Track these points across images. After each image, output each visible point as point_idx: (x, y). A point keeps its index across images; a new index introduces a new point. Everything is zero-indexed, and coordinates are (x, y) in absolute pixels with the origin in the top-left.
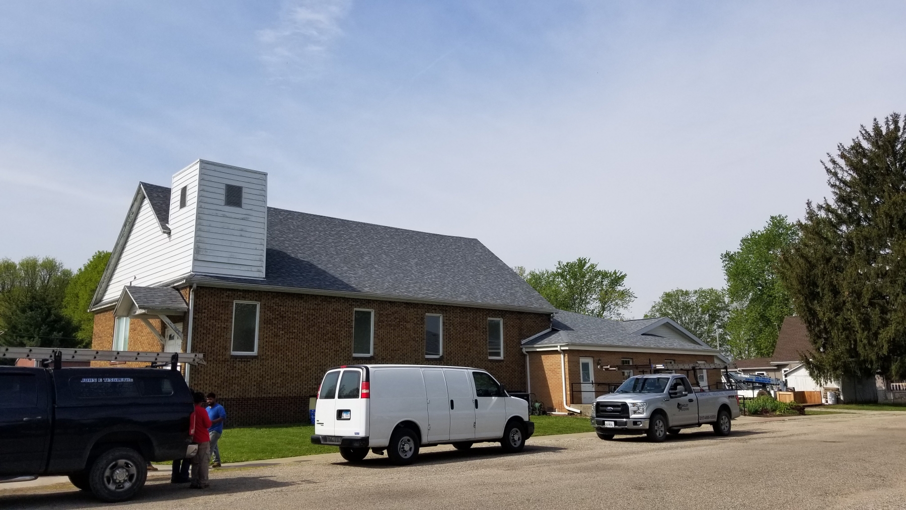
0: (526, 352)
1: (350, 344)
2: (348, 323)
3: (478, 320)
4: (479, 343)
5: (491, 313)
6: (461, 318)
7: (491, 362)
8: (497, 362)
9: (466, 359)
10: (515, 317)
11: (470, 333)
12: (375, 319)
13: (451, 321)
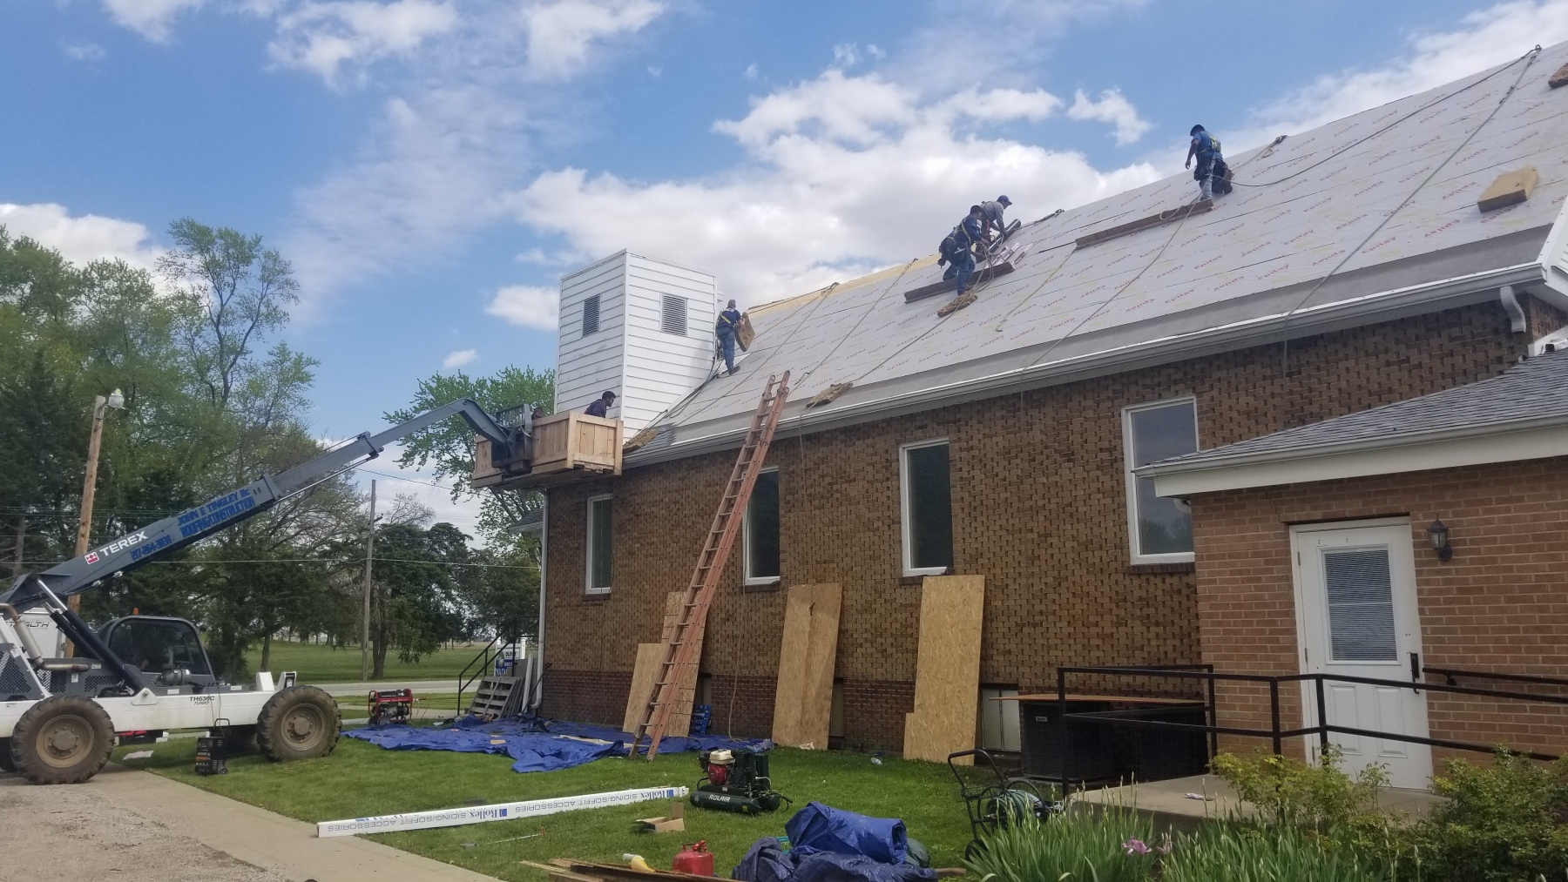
1: (735, 556)
3: (1076, 426)
4: (1085, 509)
5: (1137, 384)
6: (1008, 433)
7: (1139, 575)
8: (1171, 575)
9: (1036, 570)
10: (1268, 372)
11: (1045, 480)
12: (781, 488)
13: (976, 453)
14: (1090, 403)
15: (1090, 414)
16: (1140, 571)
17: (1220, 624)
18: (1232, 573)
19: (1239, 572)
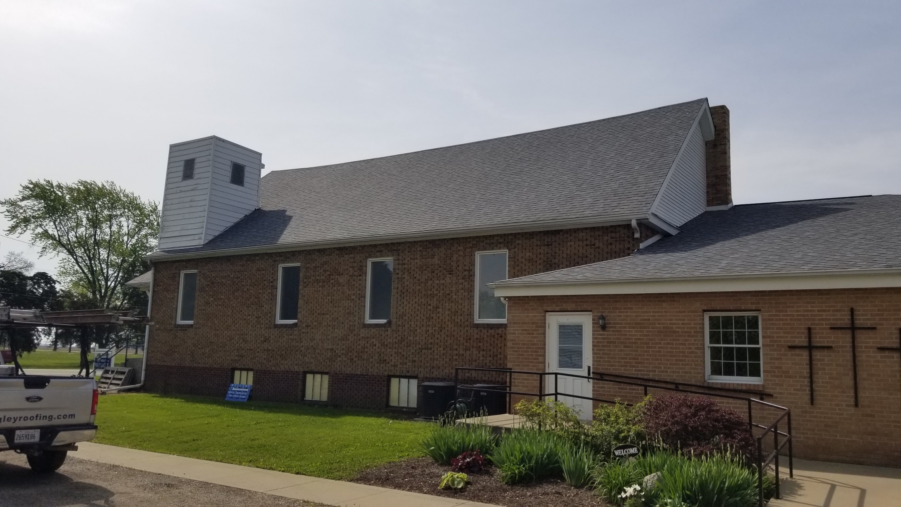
1: (272, 308)
2: (271, 284)
3: (454, 258)
4: (455, 297)
5: (483, 242)
6: (422, 258)
7: (477, 328)
8: (491, 329)
9: (430, 323)
10: (539, 243)
11: (438, 282)
12: (301, 275)
13: (406, 266)
14: (461, 248)
15: (461, 253)
16: (478, 326)
17: (516, 351)
18: (522, 330)
19: (525, 330)
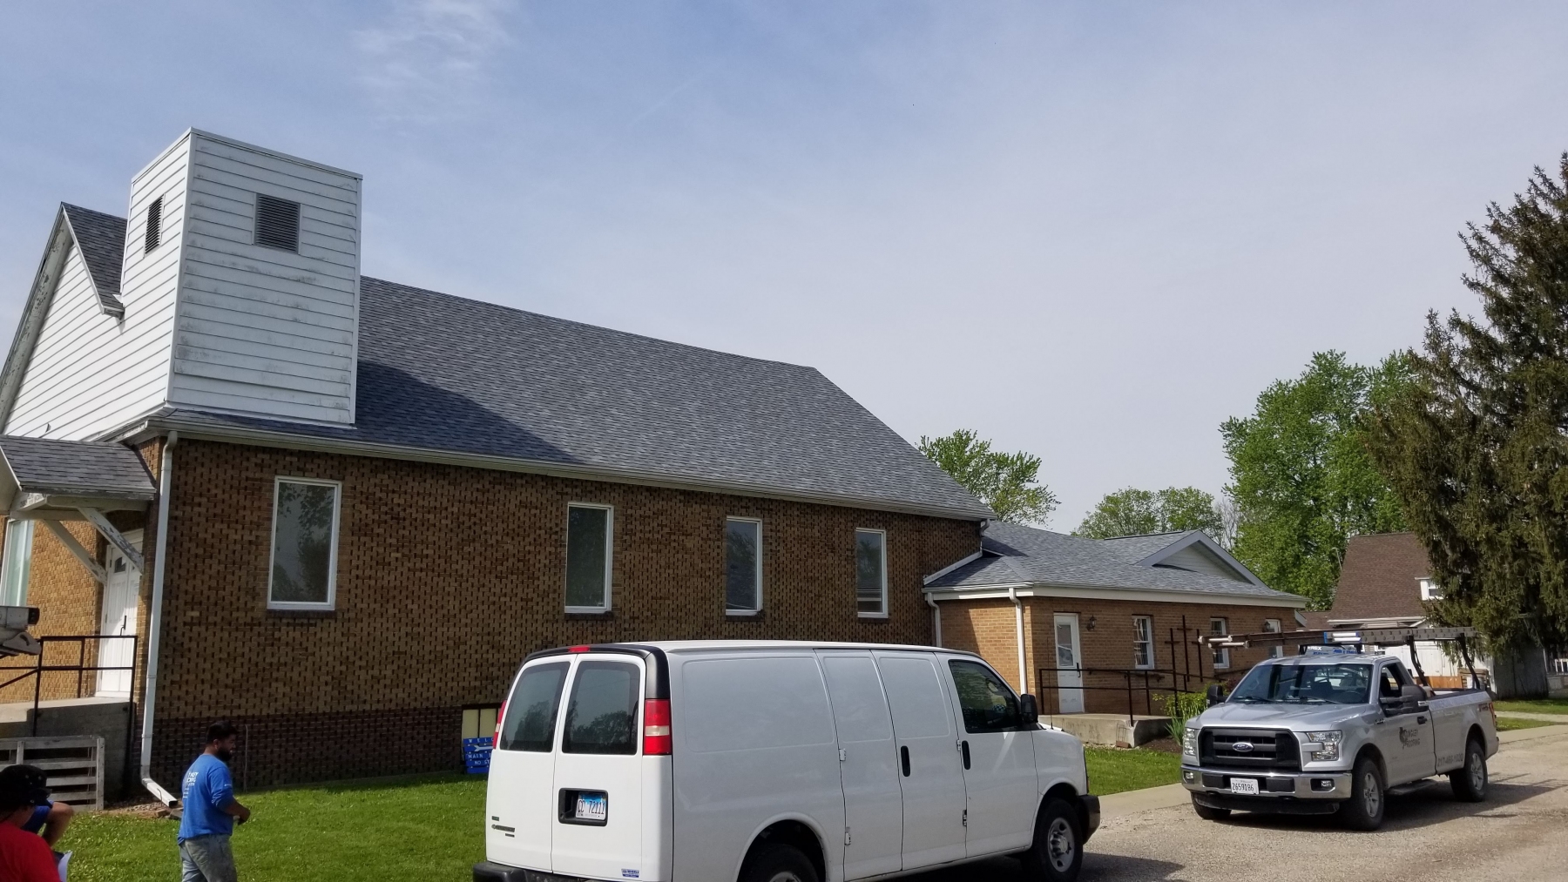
0: (935, 602)
1: (558, 583)
2: (554, 537)
3: (836, 532)
4: (839, 583)
5: (863, 516)
6: (800, 527)
7: (863, 623)
8: (875, 624)
9: (813, 617)
10: (911, 528)
11: (819, 561)
13: (779, 534)
14: (842, 520)
15: (843, 527)
17: (1038, 652)
19: (1043, 630)
